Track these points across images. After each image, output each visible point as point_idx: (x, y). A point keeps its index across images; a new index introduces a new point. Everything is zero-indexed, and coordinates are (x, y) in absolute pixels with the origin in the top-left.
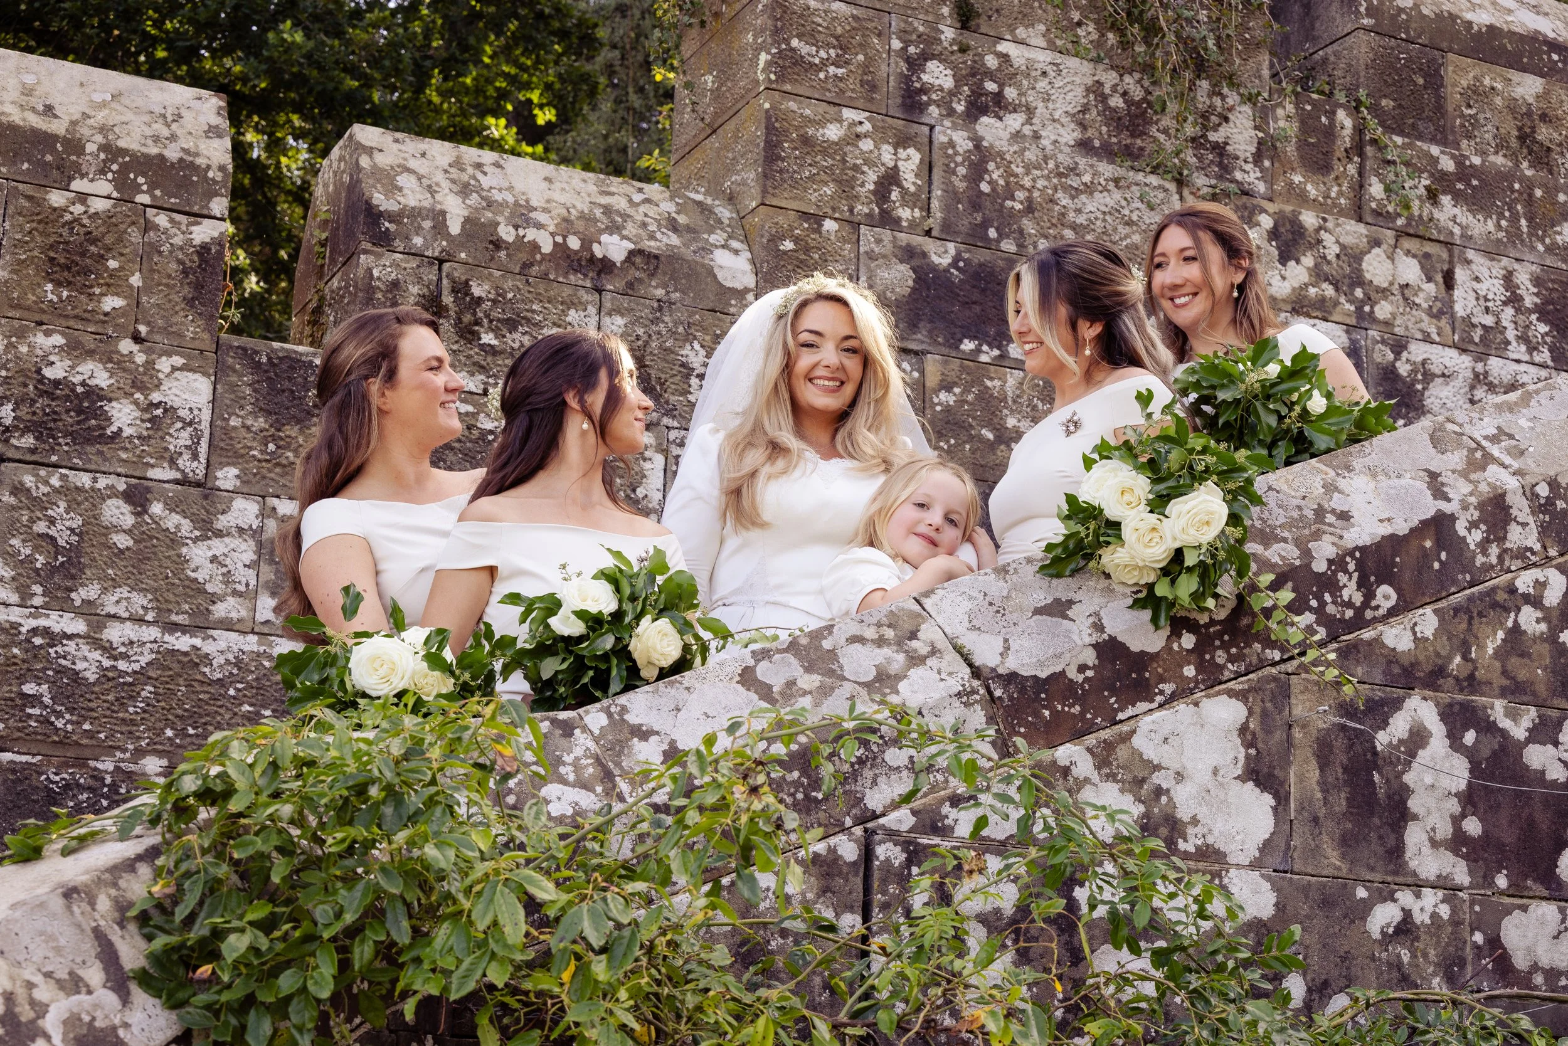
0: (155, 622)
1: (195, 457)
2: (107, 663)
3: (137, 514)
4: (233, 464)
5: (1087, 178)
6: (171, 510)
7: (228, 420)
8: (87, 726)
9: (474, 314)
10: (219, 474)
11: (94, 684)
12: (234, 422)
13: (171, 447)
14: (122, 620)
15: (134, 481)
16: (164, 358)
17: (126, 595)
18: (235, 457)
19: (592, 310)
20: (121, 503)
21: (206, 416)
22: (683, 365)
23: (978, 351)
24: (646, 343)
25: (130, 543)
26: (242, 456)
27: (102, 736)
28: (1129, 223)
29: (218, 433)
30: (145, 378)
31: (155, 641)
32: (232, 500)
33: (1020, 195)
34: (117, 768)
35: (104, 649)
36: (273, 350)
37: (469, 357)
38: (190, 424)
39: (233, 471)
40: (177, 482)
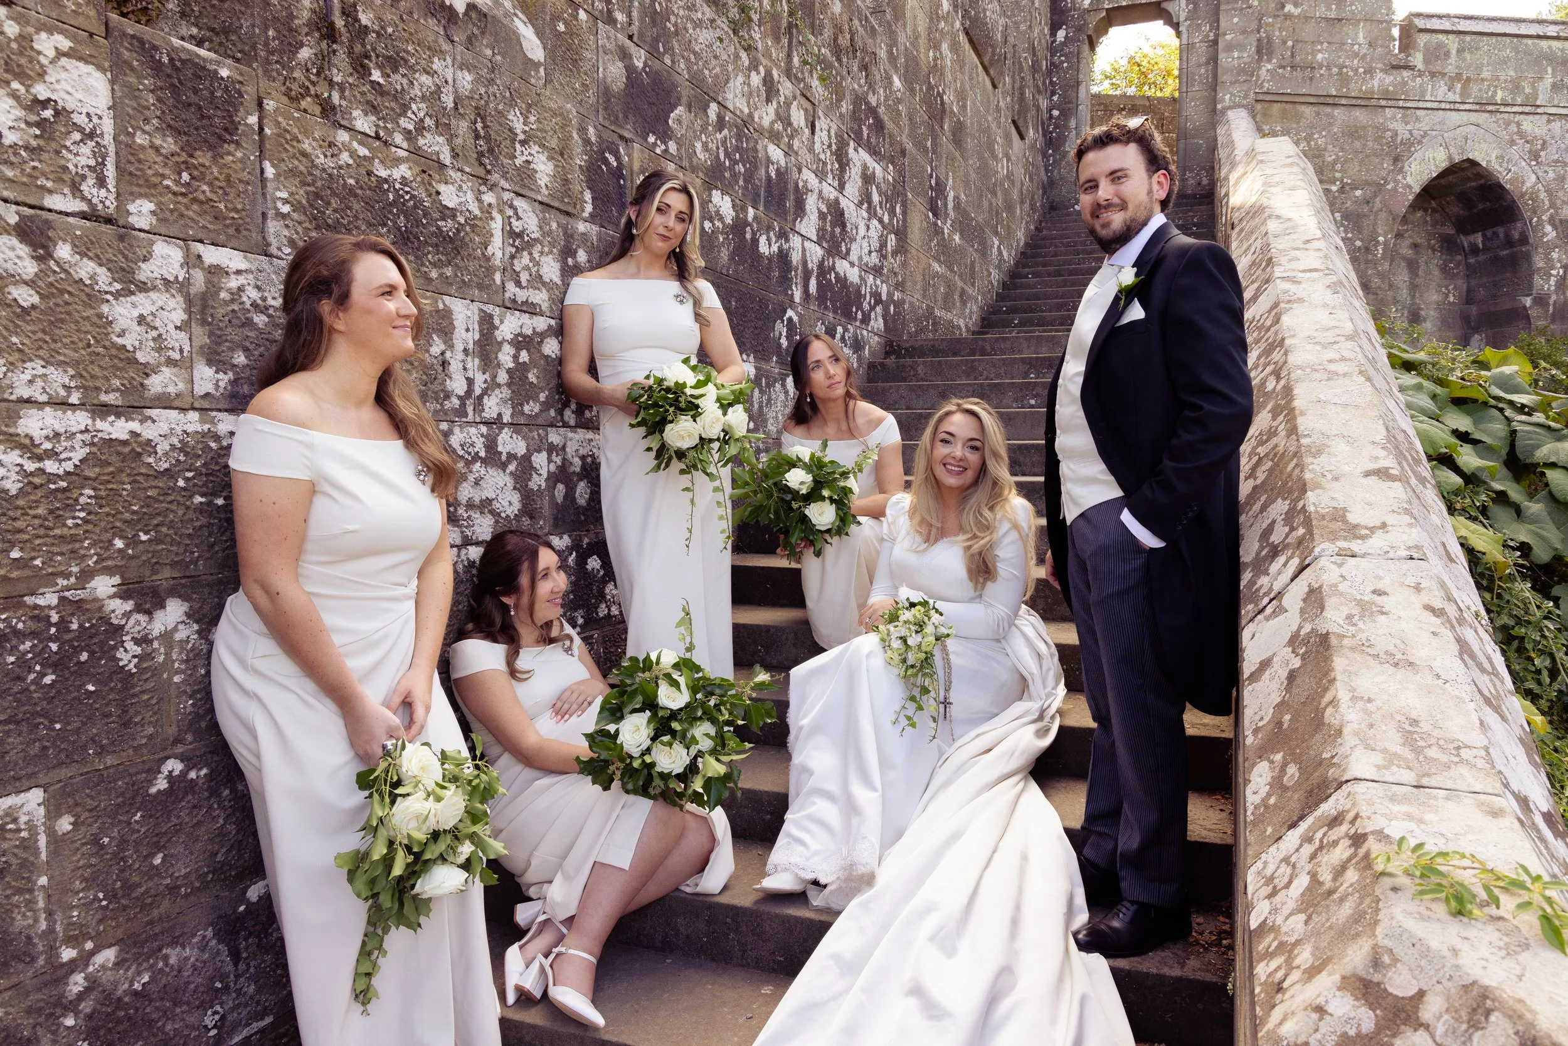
0: (82, 405)
1: (101, 182)
2: (30, 466)
3: (39, 259)
4: (146, 196)
5: (700, 15)
6: (83, 255)
7: (133, 135)
8: (15, 554)
9: (363, 45)
10: (132, 208)
11: (16, 497)
12: (140, 139)
13: (71, 167)
14: (40, 405)
15: (27, 211)
16: (44, 35)
17: (41, 371)
18: (150, 189)
20: (15, 241)
21: (107, 126)
22: (511, 130)
23: (655, 144)
24: (487, 103)
25: (36, 299)
26: (155, 186)
27: (38, 562)
28: (716, 57)
29: (123, 153)
30: (23, 61)
31: (87, 431)
32: (152, 243)
33: (673, 19)
34: (62, 599)
35: (22, 447)
36: (174, 49)
37: (363, 94)
38: (92, 135)
39: (147, 206)
40: (83, 216)
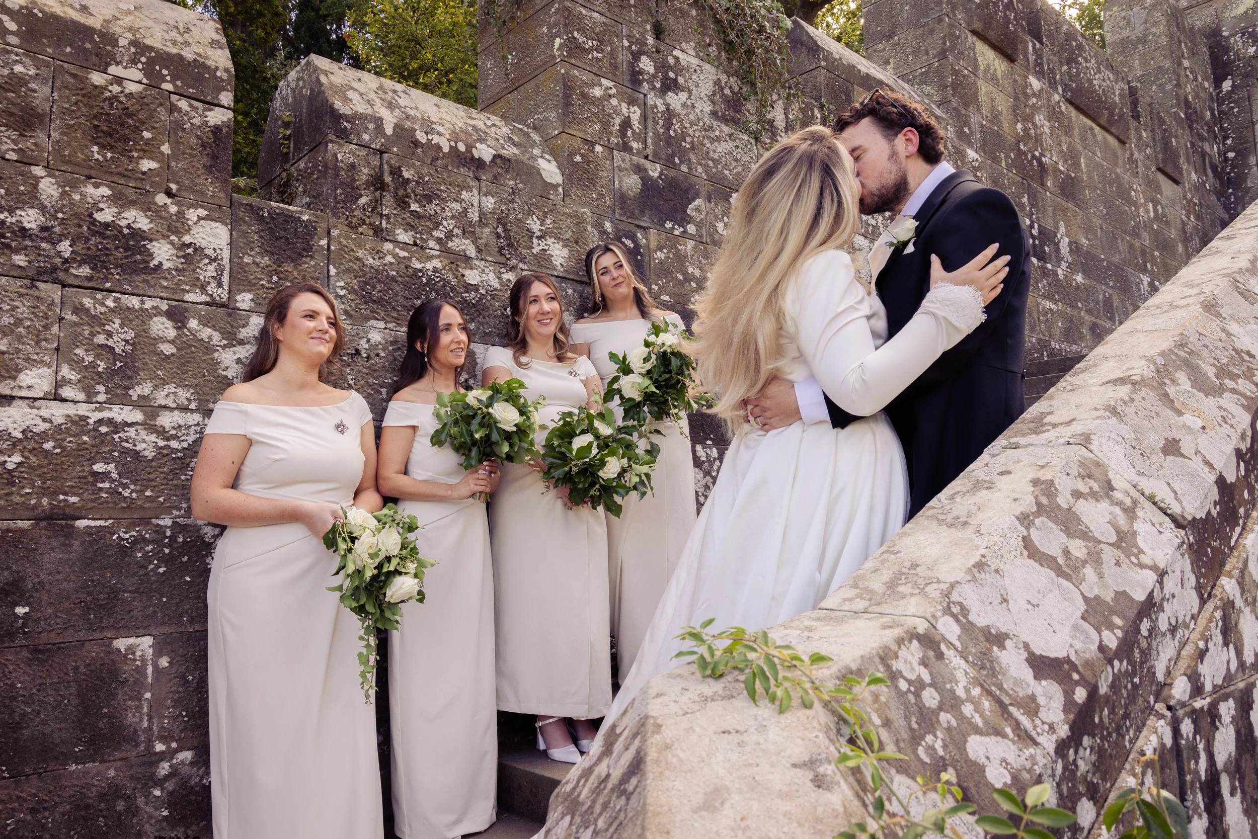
0: (197, 410)
1: (220, 285)
2: (162, 443)
3: (178, 328)
4: (249, 291)
5: (717, 133)
6: (204, 325)
7: (242, 258)
8: (148, 493)
9: (405, 190)
10: (238, 298)
11: (152, 460)
12: (247, 260)
13: (201, 278)
14: (171, 409)
15: (174, 303)
16: (192, 210)
17: (173, 390)
18: (250, 286)
19: (475, 192)
20: (165, 320)
21: (226, 254)
22: (528, 230)
23: (673, 228)
25: (174, 350)
26: (254, 285)
27: (161, 499)
28: (736, 160)
29: (235, 268)
30: (178, 225)
31: (198, 424)
32: (249, 317)
33: (688, 139)
34: (174, 523)
35: (158, 433)
36: (272, 208)
37: (404, 219)
38: (215, 260)
39: (248, 296)
40: (207, 304)
